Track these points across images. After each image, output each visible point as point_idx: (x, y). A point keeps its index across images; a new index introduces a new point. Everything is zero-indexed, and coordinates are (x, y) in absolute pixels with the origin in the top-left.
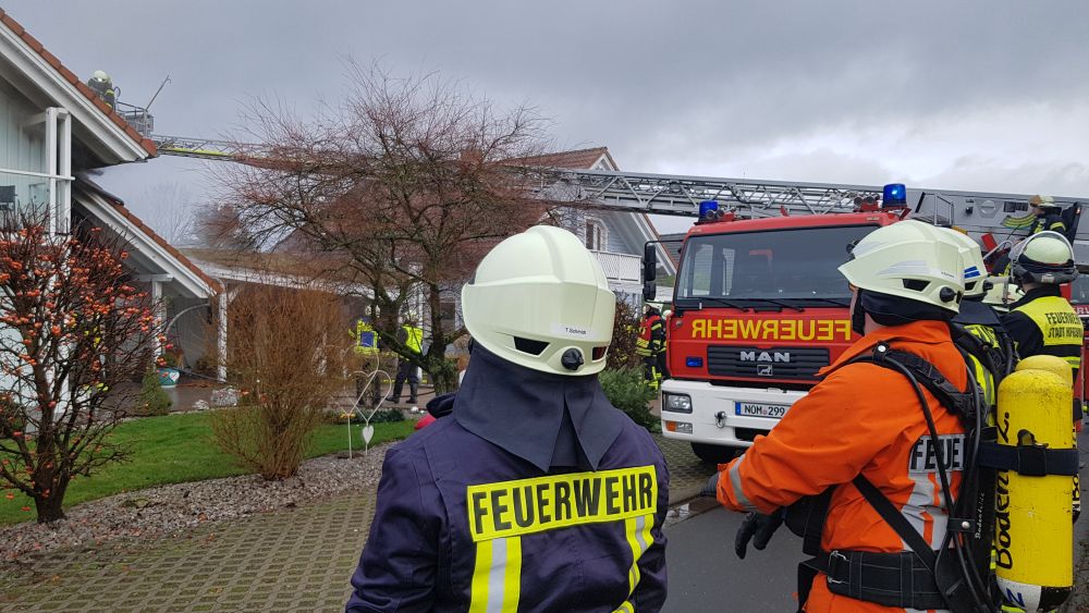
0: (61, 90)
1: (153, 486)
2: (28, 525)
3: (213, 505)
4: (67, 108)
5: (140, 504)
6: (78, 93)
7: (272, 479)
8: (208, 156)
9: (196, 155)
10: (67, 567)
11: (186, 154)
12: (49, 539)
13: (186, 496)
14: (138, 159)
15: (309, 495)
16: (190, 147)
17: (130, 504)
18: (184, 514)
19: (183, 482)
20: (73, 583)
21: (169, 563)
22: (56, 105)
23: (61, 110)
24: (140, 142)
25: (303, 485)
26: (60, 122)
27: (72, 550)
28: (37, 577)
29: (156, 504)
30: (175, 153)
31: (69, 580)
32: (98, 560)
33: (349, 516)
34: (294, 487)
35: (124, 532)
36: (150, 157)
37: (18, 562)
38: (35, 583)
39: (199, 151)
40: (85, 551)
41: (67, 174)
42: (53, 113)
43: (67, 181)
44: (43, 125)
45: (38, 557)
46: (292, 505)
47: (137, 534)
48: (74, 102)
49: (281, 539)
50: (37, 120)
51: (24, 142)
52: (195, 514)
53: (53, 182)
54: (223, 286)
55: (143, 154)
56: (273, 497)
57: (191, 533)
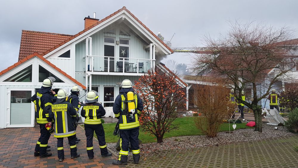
0: (153, 39)
1: (180, 136)
2: (155, 143)
3: (196, 143)
4: (154, 43)
5: (179, 140)
6: (157, 39)
7: (210, 137)
8: (185, 52)
9: (182, 52)
10: (166, 155)
11: (179, 52)
12: (161, 147)
13: (189, 139)
14: (169, 54)
15: (221, 143)
16: (180, 50)
17: (176, 140)
18: (190, 144)
19: (186, 135)
20: (168, 159)
21: (190, 157)
22: (152, 43)
23: (153, 44)
24: (170, 50)
25: (219, 140)
26: (153, 47)
27: (166, 151)
28: (160, 157)
29: (182, 141)
30: (176, 52)
31: (167, 158)
32: (173, 154)
33: (234, 150)
34: (217, 140)
35: (177, 147)
36: (172, 53)
37: (155, 152)
38: (160, 158)
39: (182, 51)
40: (169, 151)
41: (154, 59)
42: (151, 45)
43: (154, 60)
44: (149, 48)
45: (160, 152)
46: (217, 145)
47: (180, 148)
48: (156, 42)
49: (217, 155)
50: (148, 46)
51: (145, 52)
52: (192, 145)
53: (151, 61)
54: (188, 85)
55: (170, 53)
56: (212, 142)
57: (193, 150)
